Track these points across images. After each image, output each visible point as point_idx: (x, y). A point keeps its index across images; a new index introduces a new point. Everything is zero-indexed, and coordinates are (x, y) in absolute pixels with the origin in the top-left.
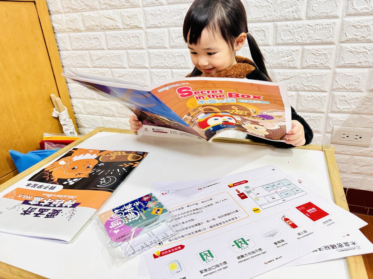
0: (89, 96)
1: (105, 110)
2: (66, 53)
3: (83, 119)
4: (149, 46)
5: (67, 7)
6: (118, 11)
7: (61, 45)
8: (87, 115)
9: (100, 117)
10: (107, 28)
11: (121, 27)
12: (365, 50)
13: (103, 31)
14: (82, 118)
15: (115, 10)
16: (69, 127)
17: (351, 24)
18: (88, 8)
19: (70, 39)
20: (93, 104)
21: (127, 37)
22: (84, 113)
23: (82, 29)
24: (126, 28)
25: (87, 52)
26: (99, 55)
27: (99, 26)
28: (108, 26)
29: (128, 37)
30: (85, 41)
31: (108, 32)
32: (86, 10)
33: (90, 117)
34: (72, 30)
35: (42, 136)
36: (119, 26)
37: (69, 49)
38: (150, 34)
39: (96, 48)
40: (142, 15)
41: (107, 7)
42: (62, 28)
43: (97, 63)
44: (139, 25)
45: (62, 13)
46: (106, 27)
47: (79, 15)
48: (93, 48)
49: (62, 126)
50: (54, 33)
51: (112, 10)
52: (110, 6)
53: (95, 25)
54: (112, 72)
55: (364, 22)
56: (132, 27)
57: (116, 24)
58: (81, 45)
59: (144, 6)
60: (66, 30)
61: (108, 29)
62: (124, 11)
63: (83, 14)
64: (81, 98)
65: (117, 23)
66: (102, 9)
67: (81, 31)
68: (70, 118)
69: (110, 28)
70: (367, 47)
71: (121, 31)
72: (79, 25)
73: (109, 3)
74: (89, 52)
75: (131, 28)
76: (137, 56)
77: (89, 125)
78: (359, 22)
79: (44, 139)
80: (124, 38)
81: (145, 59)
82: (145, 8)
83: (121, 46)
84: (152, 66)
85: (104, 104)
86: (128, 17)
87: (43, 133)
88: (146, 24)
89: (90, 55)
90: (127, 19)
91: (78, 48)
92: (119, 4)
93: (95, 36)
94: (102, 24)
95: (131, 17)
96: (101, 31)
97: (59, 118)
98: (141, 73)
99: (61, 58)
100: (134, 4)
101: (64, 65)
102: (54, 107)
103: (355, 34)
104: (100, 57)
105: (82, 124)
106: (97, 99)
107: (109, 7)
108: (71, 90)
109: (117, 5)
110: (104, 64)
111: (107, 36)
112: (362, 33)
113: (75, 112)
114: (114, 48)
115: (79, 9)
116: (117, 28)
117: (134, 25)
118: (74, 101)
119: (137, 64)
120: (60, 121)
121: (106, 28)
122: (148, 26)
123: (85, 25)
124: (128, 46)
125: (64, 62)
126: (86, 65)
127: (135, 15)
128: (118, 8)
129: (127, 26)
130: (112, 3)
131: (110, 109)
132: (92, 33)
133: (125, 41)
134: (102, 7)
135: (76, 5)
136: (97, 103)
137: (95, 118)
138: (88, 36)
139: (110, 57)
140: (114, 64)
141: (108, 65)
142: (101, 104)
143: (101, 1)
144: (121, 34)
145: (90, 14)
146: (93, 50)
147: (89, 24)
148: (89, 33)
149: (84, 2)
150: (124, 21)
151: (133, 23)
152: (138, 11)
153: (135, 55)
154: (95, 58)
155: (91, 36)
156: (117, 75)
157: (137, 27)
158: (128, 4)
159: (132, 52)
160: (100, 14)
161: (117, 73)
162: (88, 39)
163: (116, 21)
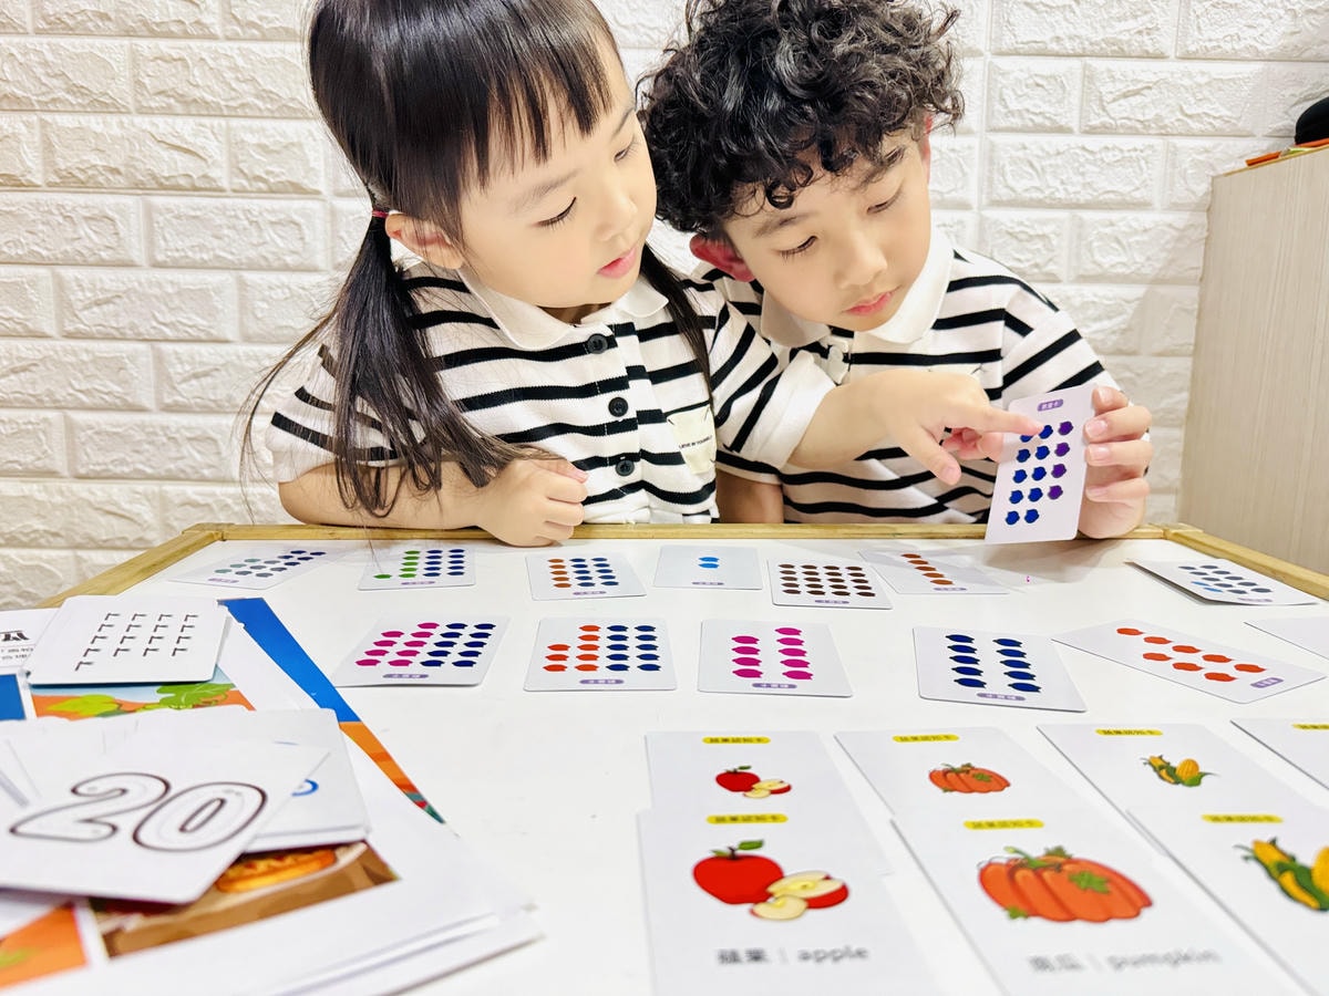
0: (22, 460)
1: (102, 520)
4: (341, 260)
6: (220, 125)
10: (161, 184)
11: (224, 184)
13: (140, 192)
15: (206, 121)
18: (80, 101)
20: (42, 497)
21: (246, 223)
23: (33, 180)
24: (249, 188)
25: (42, 271)
26: (107, 287)
27: (120, 173)
28: (167, 175)
29: (251, 223)
30: (41, 227)
31: (159, 201)
32: (70, 109)
33: (14, 558)
36: (215, 181)
38: (351, 218)
39: (92, 260)
40: (320, 149)
41: (169, 106)
43: (90, 319)
44: (306, 181)
46: (155, 178)
47: (28, 125)
48: (78, 258)
51: (191, 120)
52: (187, 104)
53: (103, 166)
54: (159, 359)
55: (1036, 225)
56: (274, 188)
57: (207, 171)
58: (17, 243)
61: (162, 187)
62: (243, 127)
63: (50, 121)
65: (209, 168)
66: (143, 111)
67: (31, 187)
69: (173, 182)
71: (221, 200)
72: (22, 162)
73: (181, 92)
74: (56, 276)
75: (273, 192)
76: (282, 296)
78: (1023, 224)
80: (233, 227)
83: (217, 257)
85: (99, 493)
86: (260, 150)
88: (337, 181)
89: (60, 285)
90: (257, 157)
92: (226, 100)
93: (96, 212)
94: (140, 165)
95: (273, 151)
96: (131, 191)
100: (291, 105)
104: (109, 295)
106: (66, 473)
107: (178, 105)
109: (217, 104)
110: (124, 321)
111: (155, 215)
114: (183, 262)
115: (34, 98)
116: (208, 186)
117: (283, 178)
119: (281, 327)
121: (153, 182)
122: (342, 189)
123: (53, 163)
124: (248, 258)
126: (30, 325)
127: (293, 144)
128: (218, 113)
129: (254, 183)
130: (197, 93)
131: (128, 515)
132: (81, 199)
133: (237, 237)
134: (145, 104)
135: (19, 84)
136: (61, 493)
137: (41, 559)
138: (60, 207)
139: (156, 297)
140: (172, 323)
141: (145, 328)
142: (85, 495)
143: (147, 81)
144: (224, 210)
145: (84, 124)
146: (76, 264)
147: (76, 160)
148: (70, 196)
149: (64, 74)
150: (242, 161)
151: (282, 172)
152: (307, 134)
153: (279, 291)
154: (82, 298)
155: (74, 209)
156: (180, 371)
157: (298, 189)
158: (265, 103)
159: (262, 279)
160: (134, 126)
161: (182, 363)
162: (61, 220)
163: (205, 160)
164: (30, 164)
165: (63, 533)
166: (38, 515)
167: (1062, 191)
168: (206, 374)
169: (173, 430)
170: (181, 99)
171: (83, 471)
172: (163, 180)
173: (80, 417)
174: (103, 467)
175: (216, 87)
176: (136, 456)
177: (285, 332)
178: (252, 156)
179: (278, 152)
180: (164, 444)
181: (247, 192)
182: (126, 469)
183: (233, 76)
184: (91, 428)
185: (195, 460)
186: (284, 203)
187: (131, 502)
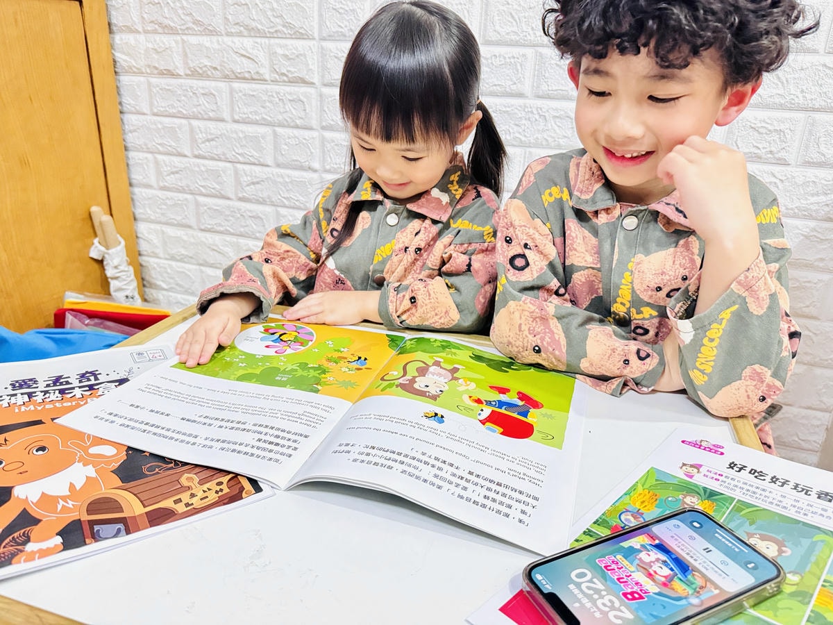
0: (177, 219)
1: (211, 253)
2: (136, 120)
3: (158, 269)
4: (324, 124)
5: (152, 22)
6: (265, 42)
7: (127, 100)
8: (166, 262)
9: (198, 267)
10: (236, 76)
11: (267, 77)
12: (774, 180)
13: (227, 80)
14: (155, 265)
15: (259, 40)
16: (125, 285)
17: (749, 124)
18: (199, 29)
19: (150, 90)
20: (185, 238)
21: (277, 99)
22: (161, 255)
23: (179, 72)
24: (278, 80)
25: (184, 121)
26: (212, 132)
27: (217, 69)
28: (239, 71)
29: (280, 100)
30: (183, 98)
31: (236, 85)
32: (194, 33)
33: (174, 266)
34: (156, 72)
35: (62, 298)
36: (262, 75)
37: (145, 111)
38: (330, 99)
39: (206, 117)
40: (315, 58)
41: (241, 32)
42: (135, 65)
43: (205, 148)
44: (307, 77)
45: (139, 32)
46: (233, 73)
47: (176, 42)
48: (200, 115)
49: (109, 280)
50: (116, 72)
51: (251, 39)
52: (249, 30)
53: (210, 66)
54: (236, 172)
55: (775, 123)
56: (291, 80)
57: (258, 69)
58: (173, 107)
59: (324, 39)
60: (144, 71)
61: (237, 78)
62: (277, 44)
63: (186, 40)
64: (160, 223)
65: (259, 67)
66: (229, 34)
67: (178, 76)
68: (130, 264)
69: (242, 75)
70: (777, 175)
71: (266, 86)
72: (174, 63)
73: (246, 23)
74: (190, 124)
75: (290, 82)
76: (294, 143)
77: (170, 284)
78: (764, 121)
79: (66, 306)
80: (271, 102)
81: (313, 150)
82: (324, 44)
83: (263, 118)
84: (328, 167)
85: (210, 239)
86: (284, 58)
87: (65, 292)
88: (323, 76)
89: (192, 130)
90: (284, 62)
91: (167, 111)
92: (268, 28)
93: (207, 91)
94: (226, 66)
95: (291, 59)
96: (223, 80)
97: (105, 263)
98: (301, 180)
99: (124, 130)
100: (300, 31)
101: (129, 145)
102: (96, 235)
103: (755, 144)
104: (213, 136)
105: (153, 281)
106: (196, 227)
107: (245, 31)
108: (138, 201)
109: (264, 31)
110: (219, 151)
111: (234, 93)
112: (767, 144)
113: (142, 253)
114: (247, 121)
116: (259, 78)
117: (296, 75)
118: (142, 228)
119: (294, 160)
120: (106, 268)
121: (233, 75)
122: (326, 82)
123: (187, 64)
124: (278, 120)
125: (131, 138)
126: (179, 149)
127: (301, 55)
128: (264, 35)
129: (281, 77)
130: (254, 24)
131: (221, 251)
132: (201, 83)
133: (272, 107)
134: (229, 31)
135: (172, 19)
136: (193, 237)
137: (185, 269)
138: (191, 87)
139: (235, 139)
140: (242, 153)
141: (230, 156)
142: (204, 240)
143: (230, 17)
144: (266, 91)
145: (201, 42)
146: (198, 119)
147: (198, 62)
148: (195, 81)
149: (191, 14)
150: (276, 64)
151: (295, 72)
152: (308, 48)
153: (293, 140)
154: (201, 137)
155: (197, 89)
156: (246, 180)
157: (303, 81)
158: (288, 29)
159: (285, 132)
160: (224, 43)
161: (246, 176)
162: (191, 94)
163: (257, 63)
164: (177, 63)
165: (194, 257)
166: (183, 247)
167: (801, 98)
168: (258, 183)
169: (243, 210)
170: (247, 27)
171: (203, 227)
172: (237, 74)
173: (201, 199)
174: (212, 226)
175: (263, 20)
176: (226, 223)
177: (296, 163)
178: (280, 61)
179: (294, 59)
180: (238, 218)
181: (277, 81)
182: (222, 229)
183: (271, 14)
184: (206, 206)
185: (253, 228)
186: (296, 89)
187: (222, 246)
